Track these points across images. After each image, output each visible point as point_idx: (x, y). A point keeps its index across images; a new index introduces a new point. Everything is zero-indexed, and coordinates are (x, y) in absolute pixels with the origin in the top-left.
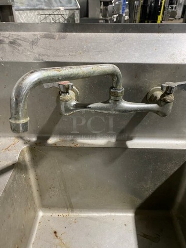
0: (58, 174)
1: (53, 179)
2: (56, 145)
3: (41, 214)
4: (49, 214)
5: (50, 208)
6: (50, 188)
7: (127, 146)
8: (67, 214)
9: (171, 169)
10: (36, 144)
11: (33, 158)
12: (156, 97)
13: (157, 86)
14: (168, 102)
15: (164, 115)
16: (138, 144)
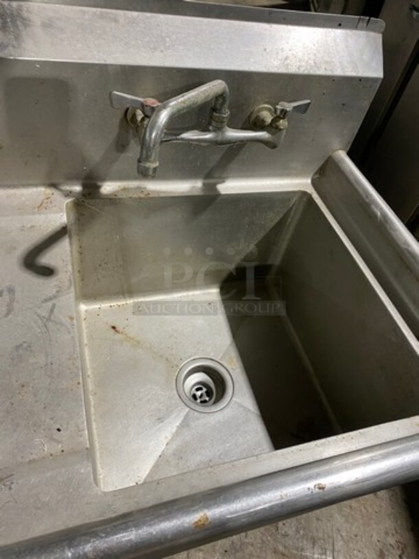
0: (116, 241)
1: (107, 251)
2: (115, 195)
3: (83, 307)
4: (95, 306)
5: (95, 299)
6: (100, 265)
7: (218, 192)
8: (124, 303)
9: (272, 219)
10: (84, 195)
11: (79, 220)
12: (263, 121)
13: (265, 103)
14: (281, 130)
15: (274, 147)
16: (232, 188)
